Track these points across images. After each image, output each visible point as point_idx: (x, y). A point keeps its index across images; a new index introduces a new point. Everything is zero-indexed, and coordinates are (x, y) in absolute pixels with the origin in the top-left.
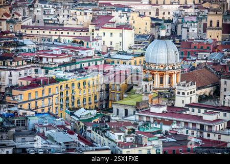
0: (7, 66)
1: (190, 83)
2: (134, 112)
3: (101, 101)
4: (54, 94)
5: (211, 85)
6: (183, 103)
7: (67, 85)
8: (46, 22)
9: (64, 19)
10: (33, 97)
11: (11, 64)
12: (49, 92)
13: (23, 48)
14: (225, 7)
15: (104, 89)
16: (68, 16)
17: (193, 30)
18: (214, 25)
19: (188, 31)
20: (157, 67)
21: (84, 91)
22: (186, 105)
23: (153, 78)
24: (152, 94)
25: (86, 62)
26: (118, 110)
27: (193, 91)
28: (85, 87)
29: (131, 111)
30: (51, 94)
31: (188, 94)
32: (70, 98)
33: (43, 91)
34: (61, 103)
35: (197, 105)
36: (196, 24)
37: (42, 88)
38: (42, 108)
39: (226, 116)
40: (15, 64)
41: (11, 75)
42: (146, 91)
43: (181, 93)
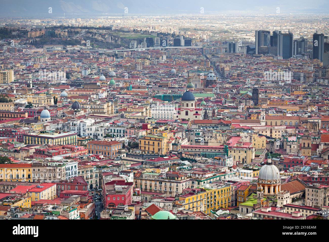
0: (175, 180)
1: (286, 192)
2: (252, 211)
3: (232, 201)
4: (203, 199)
5: (300, 191)
6: (282, 204)
7: (211, 193)
8: (196, 141)
9: (208, 139)
10: (191, 201)
11: (178, 179)
12: (201, 197)
13: (184, 167)
14: (317, 126)
15: (234, 194)
16: (211, 137)
17: (294, 147)
18: (306, 146)
19: (290, 147)
20: (266, 182)
21: (222, 196)
22: (284, 206)
23: (264, 189)
24: (263, 199)
25: (223, 176)
26: (242, 209)
27: (288, 197)
28: (222, 194)
29: (250, 210)
30: (202, 199)
31: (285, 198)
32: (210, 198)
33: (197, 197)
34: (208, 204)
35: (290, 205)
36: (295, 143)
37: (196, 196)
38: (196, 207)
39: (307, 212)
40: (180, 179)
41: (177, 186)
42: (259, 197)
43: (281, 198)
